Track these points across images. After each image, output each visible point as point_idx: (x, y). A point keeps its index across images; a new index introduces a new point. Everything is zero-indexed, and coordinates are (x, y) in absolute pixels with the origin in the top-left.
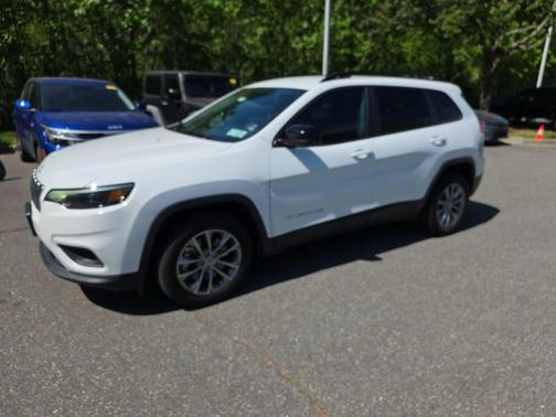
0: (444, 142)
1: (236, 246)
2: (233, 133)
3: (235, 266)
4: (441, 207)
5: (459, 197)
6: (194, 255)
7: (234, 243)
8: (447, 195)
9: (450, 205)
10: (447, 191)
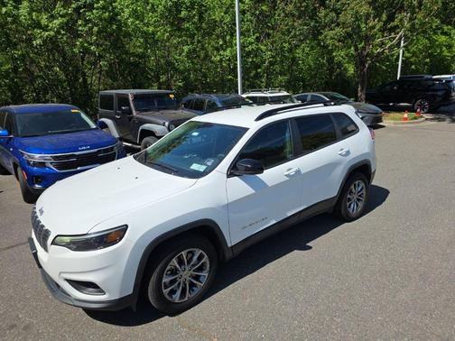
0: (348, 153)
1: (206, 259)
2: (195, 167)
3: (205, 274)
4: (349, 200)
5: (362, 189)
6: (174, 271)
7: (204, 256)
8: (353, 190)
9: (355, 197)
10: (353, 187)
